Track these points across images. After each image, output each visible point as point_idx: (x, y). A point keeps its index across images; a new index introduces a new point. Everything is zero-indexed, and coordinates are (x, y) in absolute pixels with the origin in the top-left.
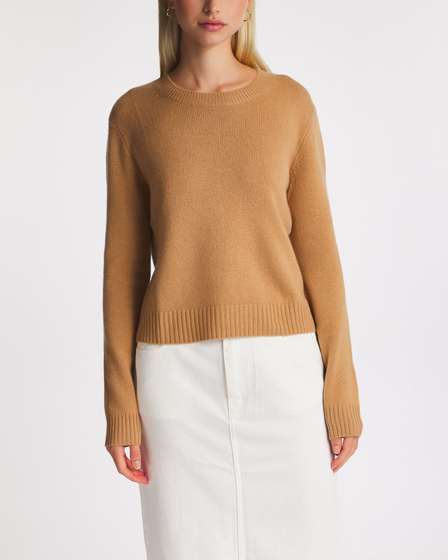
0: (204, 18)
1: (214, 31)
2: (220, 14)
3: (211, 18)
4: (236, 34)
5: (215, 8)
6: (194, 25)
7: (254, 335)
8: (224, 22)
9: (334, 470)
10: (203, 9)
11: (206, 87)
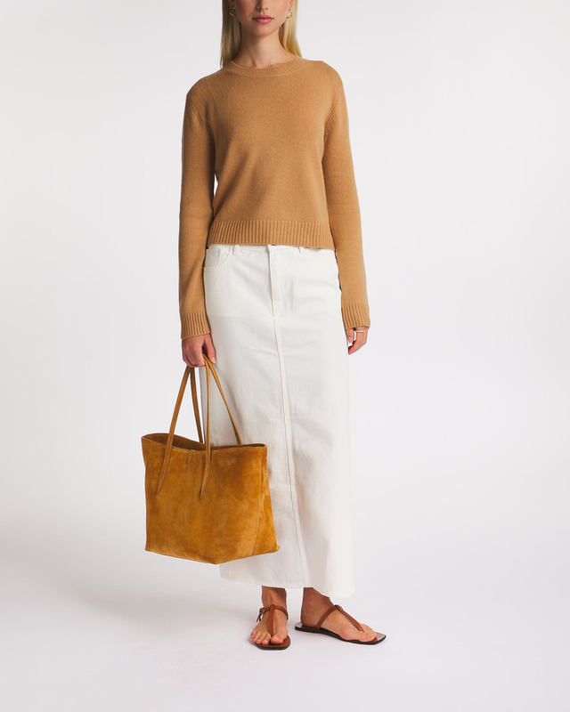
0: (257, 15)
1: (264, 24)
2: (269, 11)
3: (262, 14)
4: (283, 25)
5: (264, 6)
6: (250, 19)
7: (289, 244)
8: (272, 17)
9: (349, 353)
10: (256, 8)
11: (260, 66)
